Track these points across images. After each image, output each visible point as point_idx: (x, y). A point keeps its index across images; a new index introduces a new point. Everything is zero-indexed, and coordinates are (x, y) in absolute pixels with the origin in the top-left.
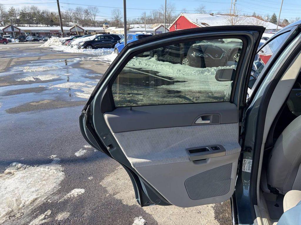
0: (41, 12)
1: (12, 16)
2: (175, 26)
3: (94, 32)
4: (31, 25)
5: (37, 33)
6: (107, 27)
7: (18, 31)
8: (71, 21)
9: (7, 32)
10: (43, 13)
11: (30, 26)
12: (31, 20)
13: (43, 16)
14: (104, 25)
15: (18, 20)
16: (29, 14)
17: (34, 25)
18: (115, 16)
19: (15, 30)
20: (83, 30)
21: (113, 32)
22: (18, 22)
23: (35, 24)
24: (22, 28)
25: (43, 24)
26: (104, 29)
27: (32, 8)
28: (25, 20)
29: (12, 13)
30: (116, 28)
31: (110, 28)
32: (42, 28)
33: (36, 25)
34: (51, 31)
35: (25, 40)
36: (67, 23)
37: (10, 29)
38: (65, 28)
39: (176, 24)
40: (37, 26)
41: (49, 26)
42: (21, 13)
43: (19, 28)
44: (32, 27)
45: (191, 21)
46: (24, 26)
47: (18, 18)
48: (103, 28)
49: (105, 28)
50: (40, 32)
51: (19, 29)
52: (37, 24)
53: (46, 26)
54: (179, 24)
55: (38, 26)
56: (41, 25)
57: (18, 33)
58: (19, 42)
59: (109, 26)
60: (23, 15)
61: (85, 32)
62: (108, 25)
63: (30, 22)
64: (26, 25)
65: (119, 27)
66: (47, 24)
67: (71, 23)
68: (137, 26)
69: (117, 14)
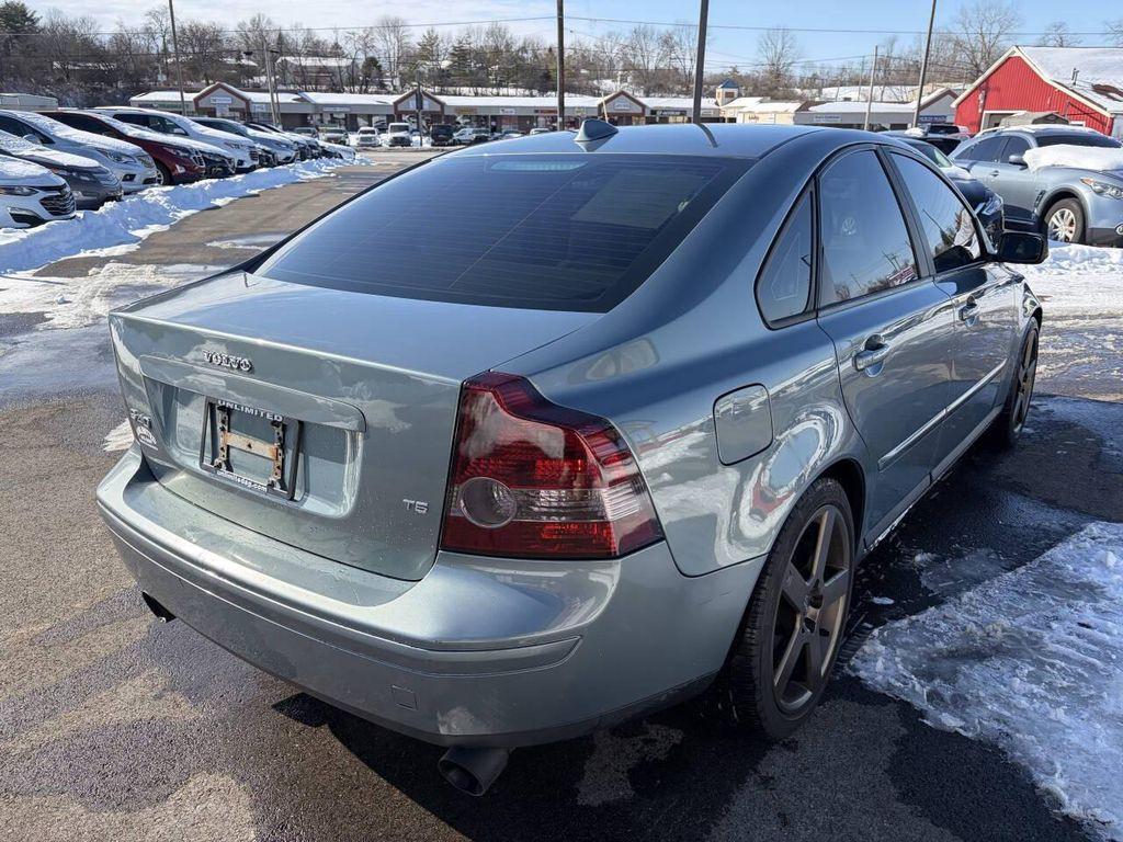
0: (520, 44)
1: (428, 59)
2: (980, 96)
3: (681, 115)
4: (480, 90)
5: (494, 118)
6: (730, 96)
7: (438, 108)
8: (611, 76)
9: (406, 113)
10: (524, 49)
11: (476, 94)
12: (481, 75)
13: (523, 59)
14: (720, 90)
15: (443, 71)
16: (479, 55)
17: (490, 89)
18: (771, 54)
19: (427, 104)
20: (644, 107)
21: (747, 116)
22: (444, 79)
23: (493, 86)
24: (450, 101)
25: (516, 87)
26: (717, 103)
27: (491, 33)
28: (465, 75)
29: (428, 50)
30: (761, 102)
31: (739, 102)
32: (514, 99)
33: (495, 91)
34: (537, 111)
35: (450, 141)
36: (595, 82)
37: (412, 105)
38: (572, 101)
39: (987, 90)
40: (498, 95)
41: (535, 92)
42: (455, 48)
43: (442, 98)
44: (483, 95)
45: (1047, 77)
46: (460, 95)
47: (445, 64)
48: (714, 100)
49: (720, 103)
50: (501, 113)
51: (442, 105)
52: (499, 85)
53: (527, 92)
54: (998, 89)
55: (501, 94)
56: (512, 91)
57: (434, 117)
58: (433, 145)
59: (736, 95)
60: (461, 55)
61: (648, 114)
62: (735, 91)
63: (478, 82)
64: (465, 90)
65: (775, 99)
66: (530, 88)
67: (607, 84)
68: (852, 92)
69: (779, 47)
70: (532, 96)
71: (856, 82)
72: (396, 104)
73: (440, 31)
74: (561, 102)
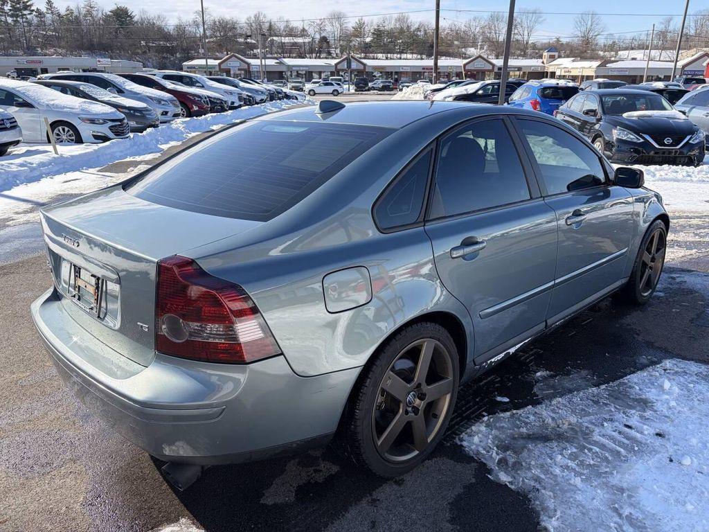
0: (416, 26)
1: (357, 36)
3: (518, 70)
4: (389, 55)
5: (397, 73)
6: (552, 58)
7: (362, 67)
8: (474, 45)
9: (343, 70)
10: (418, 29)
11: (387, 58)
12: (391, 46)
13: (417, 36)
14: (545, 54)
15: (367, 44)
16: (390, 34)
17: (395, 55)
18: (583, 29)
19: (354, 65)
20: (493, 65)
21: (563, 70)
22: (367, 49)
23: (398, 53)
24: (369, 62)
25: (412, 53)
26: (543, 63)
27: (399, 20)
28: (380, 46)
29: (359, 31)
30: (573, 61)
31: (559, 61)
32: (411, 61)
33: (399, 56)
34: (424, 69)
35: (367, 88)
36: (463, 50)
37: (345, 65)
40: (400, 59)
41: (424, 56)
42: (375, 30)
43: (365, 61)
44: (391, 59)
46: (377, 59)
47: (368, 40)
48: (542, 60)
49: (545, 62)
50: (401, 70)
51: (365, 65)
52: (401, 52)
53: (419, 57)
55: (402, 58)
56: (409, 56)
57: (360, 72)
58: (356, 90)
59: (556, 56)
60: (378, 34)
61: (496, 70)
62: (556, 54)
63: (388, 50)
64: (380, 56)
65: (584, 58)
66: (421, 54)
67: (472, 51)
68: (639, 54)
69: (589, 24)
70: (422, 59)
71: (642, 47)
72: (336, 65)
73: (366, 20)
74: (436, 64)
